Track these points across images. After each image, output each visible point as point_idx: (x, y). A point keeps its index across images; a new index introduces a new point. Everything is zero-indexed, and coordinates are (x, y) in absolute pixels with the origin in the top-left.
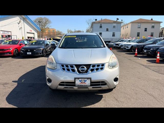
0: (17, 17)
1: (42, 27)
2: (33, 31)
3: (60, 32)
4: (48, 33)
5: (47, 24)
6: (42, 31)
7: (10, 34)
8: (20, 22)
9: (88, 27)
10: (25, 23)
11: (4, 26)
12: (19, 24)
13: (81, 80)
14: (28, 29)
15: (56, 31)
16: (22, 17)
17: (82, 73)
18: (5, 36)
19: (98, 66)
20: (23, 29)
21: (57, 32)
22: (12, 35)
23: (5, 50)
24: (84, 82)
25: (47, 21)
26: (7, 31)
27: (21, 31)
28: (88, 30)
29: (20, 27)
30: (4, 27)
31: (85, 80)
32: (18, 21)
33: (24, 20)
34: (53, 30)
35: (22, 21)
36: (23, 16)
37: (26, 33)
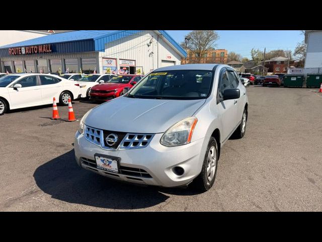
0: (147, 35)
1: (200, 48)
2: (174, 58)
3: (236, 56)
4: (211, 59)
5: (209, 41)
6: (199, 56)
7: (133, 64)
8: (151, 43)
9: (300, 42)
10: (159, 44)
11: (126, 51)
12: (149, 46)
13: (103, 159)
14: (165, 53)
15: (228, 53)
16: (155, 33)
17: (110, 147)
18: (125, 68)
19: (140, 137)
20: (155, 55)
21: (229, 56)
22: (137, 66)
23: (107, 92)
24: (108, 165)
25: (210, 35)
26: (129, 59)
27: (151, 58)
28: (302, 48)
29: (150, 52)
30: (125, 53)
31: (109, 160)
32: (148, 42)
33: (159, 38)
34: (221, 53)
35: (155, 41)
36: (157, 31)
37: (160, 61)
